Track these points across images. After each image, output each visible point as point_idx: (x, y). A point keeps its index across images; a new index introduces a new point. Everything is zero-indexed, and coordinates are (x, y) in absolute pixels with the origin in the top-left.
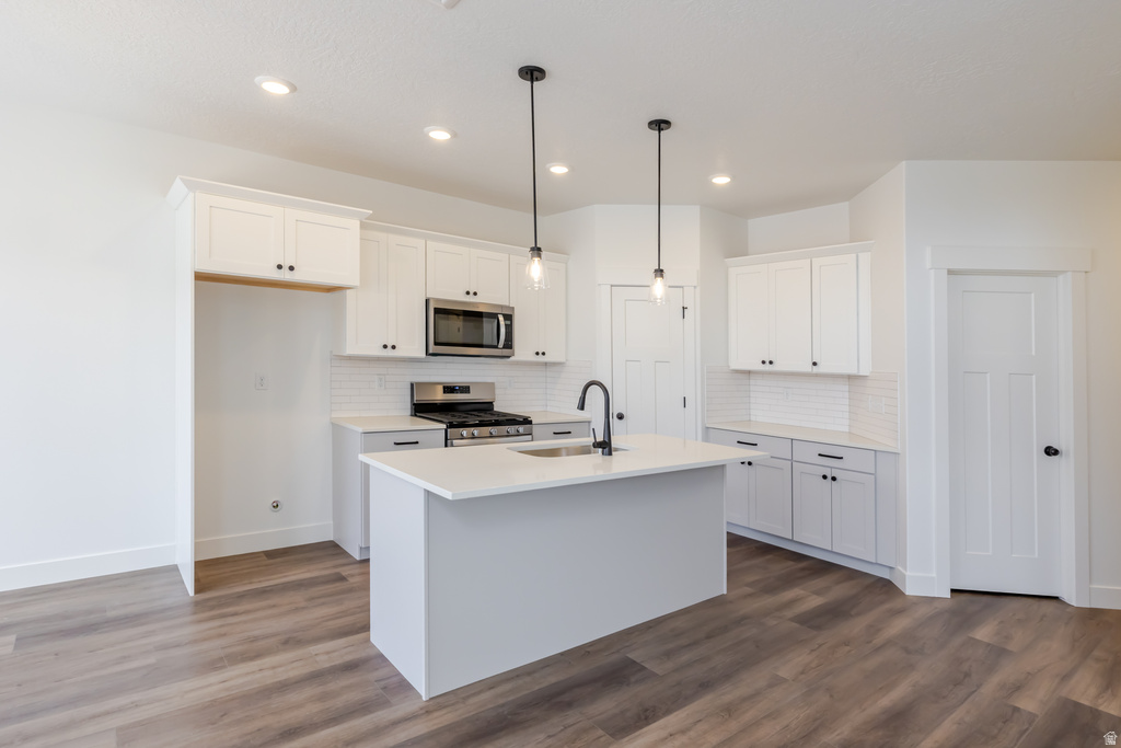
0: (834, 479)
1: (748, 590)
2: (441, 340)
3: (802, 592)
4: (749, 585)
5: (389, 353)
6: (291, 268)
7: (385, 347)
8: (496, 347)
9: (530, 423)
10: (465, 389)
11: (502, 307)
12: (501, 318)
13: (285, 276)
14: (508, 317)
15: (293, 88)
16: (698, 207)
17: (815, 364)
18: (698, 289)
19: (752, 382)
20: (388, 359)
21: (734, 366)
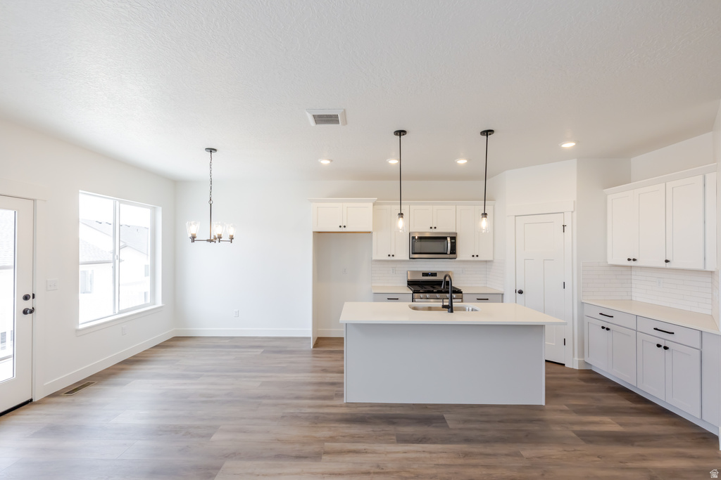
0: (666, 348)
1: (566, 408)
2: (416, 251)
3: (610, 420)
4: (567, 405)
5: (391, 258)
6: (345, 227)
7: (389, 255)
8: (446, 254)
9: (461, 293)
10: (434, 274)
11: (450, 233)
12: (449, 239)
13: (343, 230)
14: (454, 238)
15: (331, 161)
16: (575, 161)
17: (667, 261)
18: (575, 213)
19: (633, 273)
20: (391, 261)
21: (610, 262)
